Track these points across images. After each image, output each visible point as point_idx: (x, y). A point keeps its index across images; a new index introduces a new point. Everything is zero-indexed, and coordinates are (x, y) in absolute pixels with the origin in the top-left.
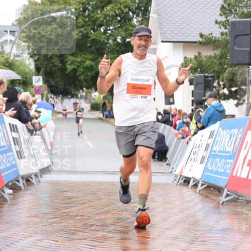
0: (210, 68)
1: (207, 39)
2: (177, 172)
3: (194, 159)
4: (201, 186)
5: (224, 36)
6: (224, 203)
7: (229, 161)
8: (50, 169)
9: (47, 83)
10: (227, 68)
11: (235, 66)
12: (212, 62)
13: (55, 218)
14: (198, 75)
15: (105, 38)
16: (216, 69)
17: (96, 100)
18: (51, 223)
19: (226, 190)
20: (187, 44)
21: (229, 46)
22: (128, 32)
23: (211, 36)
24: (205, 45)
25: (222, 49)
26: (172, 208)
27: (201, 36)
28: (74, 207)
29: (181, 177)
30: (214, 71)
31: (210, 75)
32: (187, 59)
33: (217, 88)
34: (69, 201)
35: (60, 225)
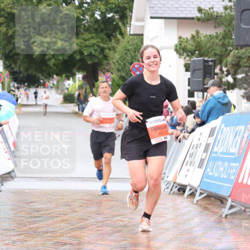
0: (210, 50)
1: (207, 14)
2: (170, 179)
3: (191, 162)
4: (200, 195)
5: (228, 11)
6: (228, 217)
7: (234, 164)
8: (13, 174)
9: (9, 69)
10: (231, 51)
11: (242, 48)
12: (213, 42)
13: (20, 235)
14: (195, 59)
15: (79, 13)
16: (218, 52)
17: (70, 90)
18: (14, 242)
19: (230, 200)
20: (182, 21)
21: (234, 23)
22: (109, 6)
23: (212, 10)
24: (205, 21)
25: (226, 27)
26: (163, 223)
27: (200, 10)
28: (42, 221)
29: (175, 185)
30: (215, 55)
31: (210, 59)
32: (182, 40)
33: (220, 76)
34: (36, 214)
35: (25, 244)
